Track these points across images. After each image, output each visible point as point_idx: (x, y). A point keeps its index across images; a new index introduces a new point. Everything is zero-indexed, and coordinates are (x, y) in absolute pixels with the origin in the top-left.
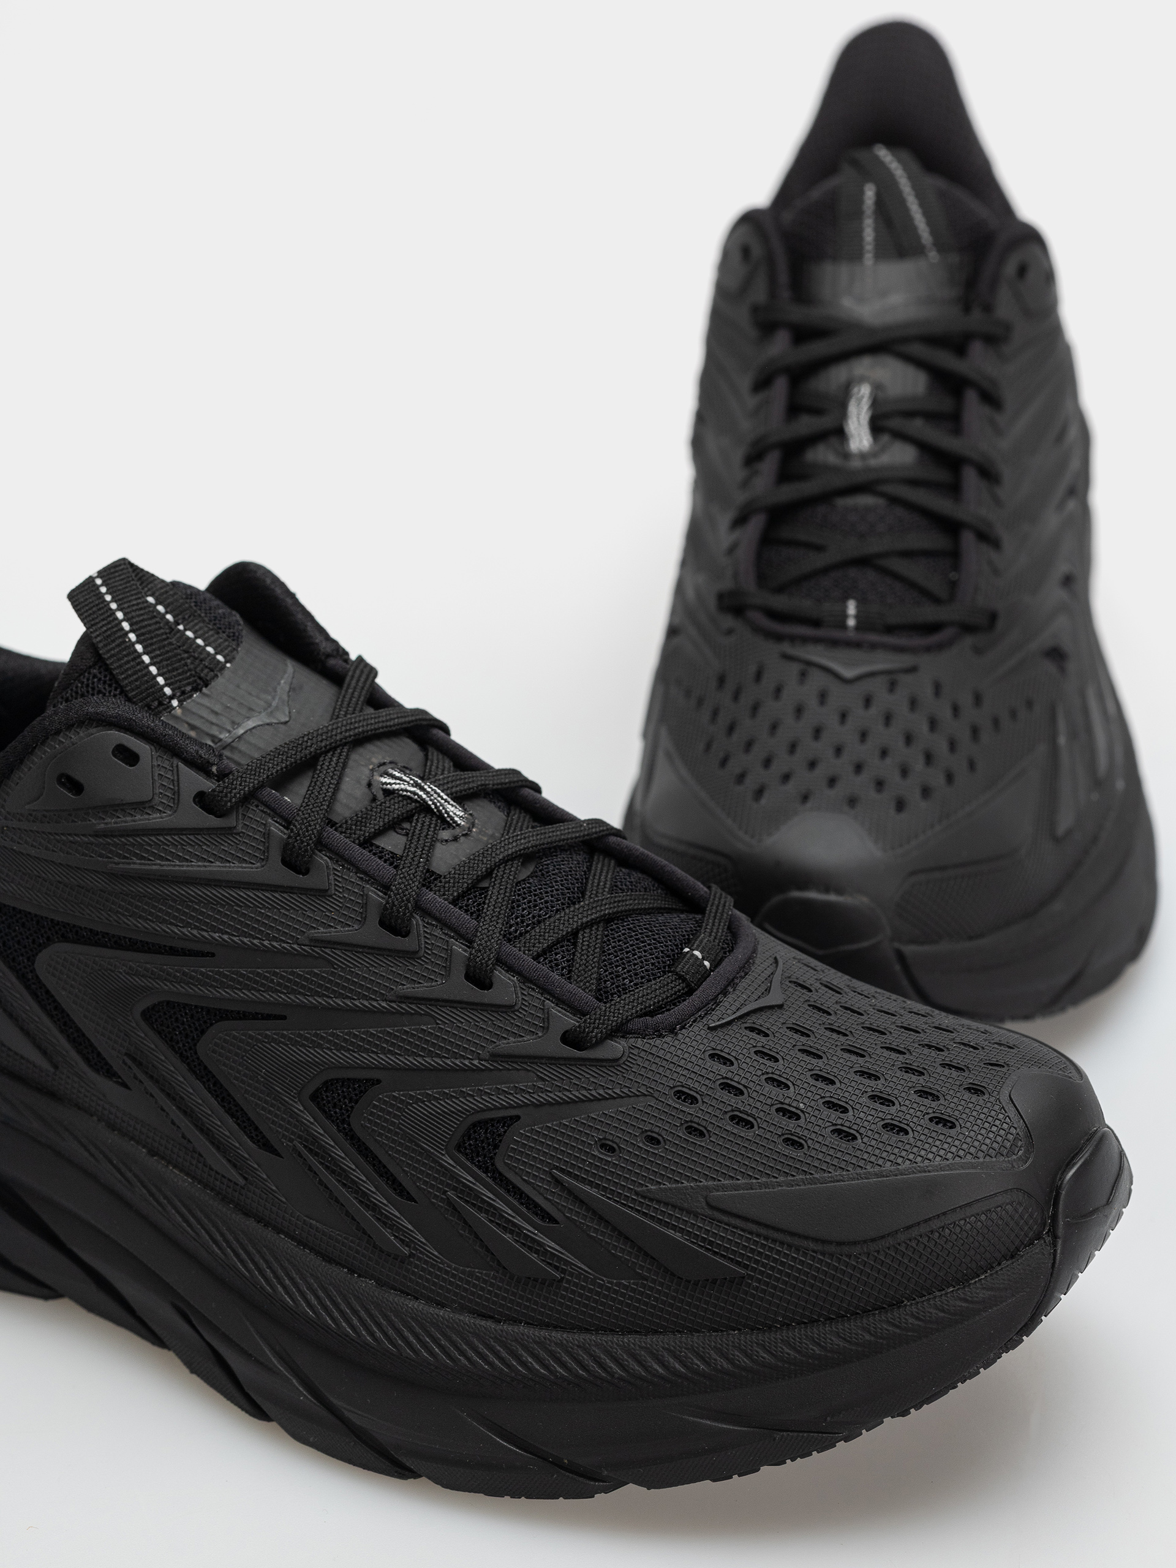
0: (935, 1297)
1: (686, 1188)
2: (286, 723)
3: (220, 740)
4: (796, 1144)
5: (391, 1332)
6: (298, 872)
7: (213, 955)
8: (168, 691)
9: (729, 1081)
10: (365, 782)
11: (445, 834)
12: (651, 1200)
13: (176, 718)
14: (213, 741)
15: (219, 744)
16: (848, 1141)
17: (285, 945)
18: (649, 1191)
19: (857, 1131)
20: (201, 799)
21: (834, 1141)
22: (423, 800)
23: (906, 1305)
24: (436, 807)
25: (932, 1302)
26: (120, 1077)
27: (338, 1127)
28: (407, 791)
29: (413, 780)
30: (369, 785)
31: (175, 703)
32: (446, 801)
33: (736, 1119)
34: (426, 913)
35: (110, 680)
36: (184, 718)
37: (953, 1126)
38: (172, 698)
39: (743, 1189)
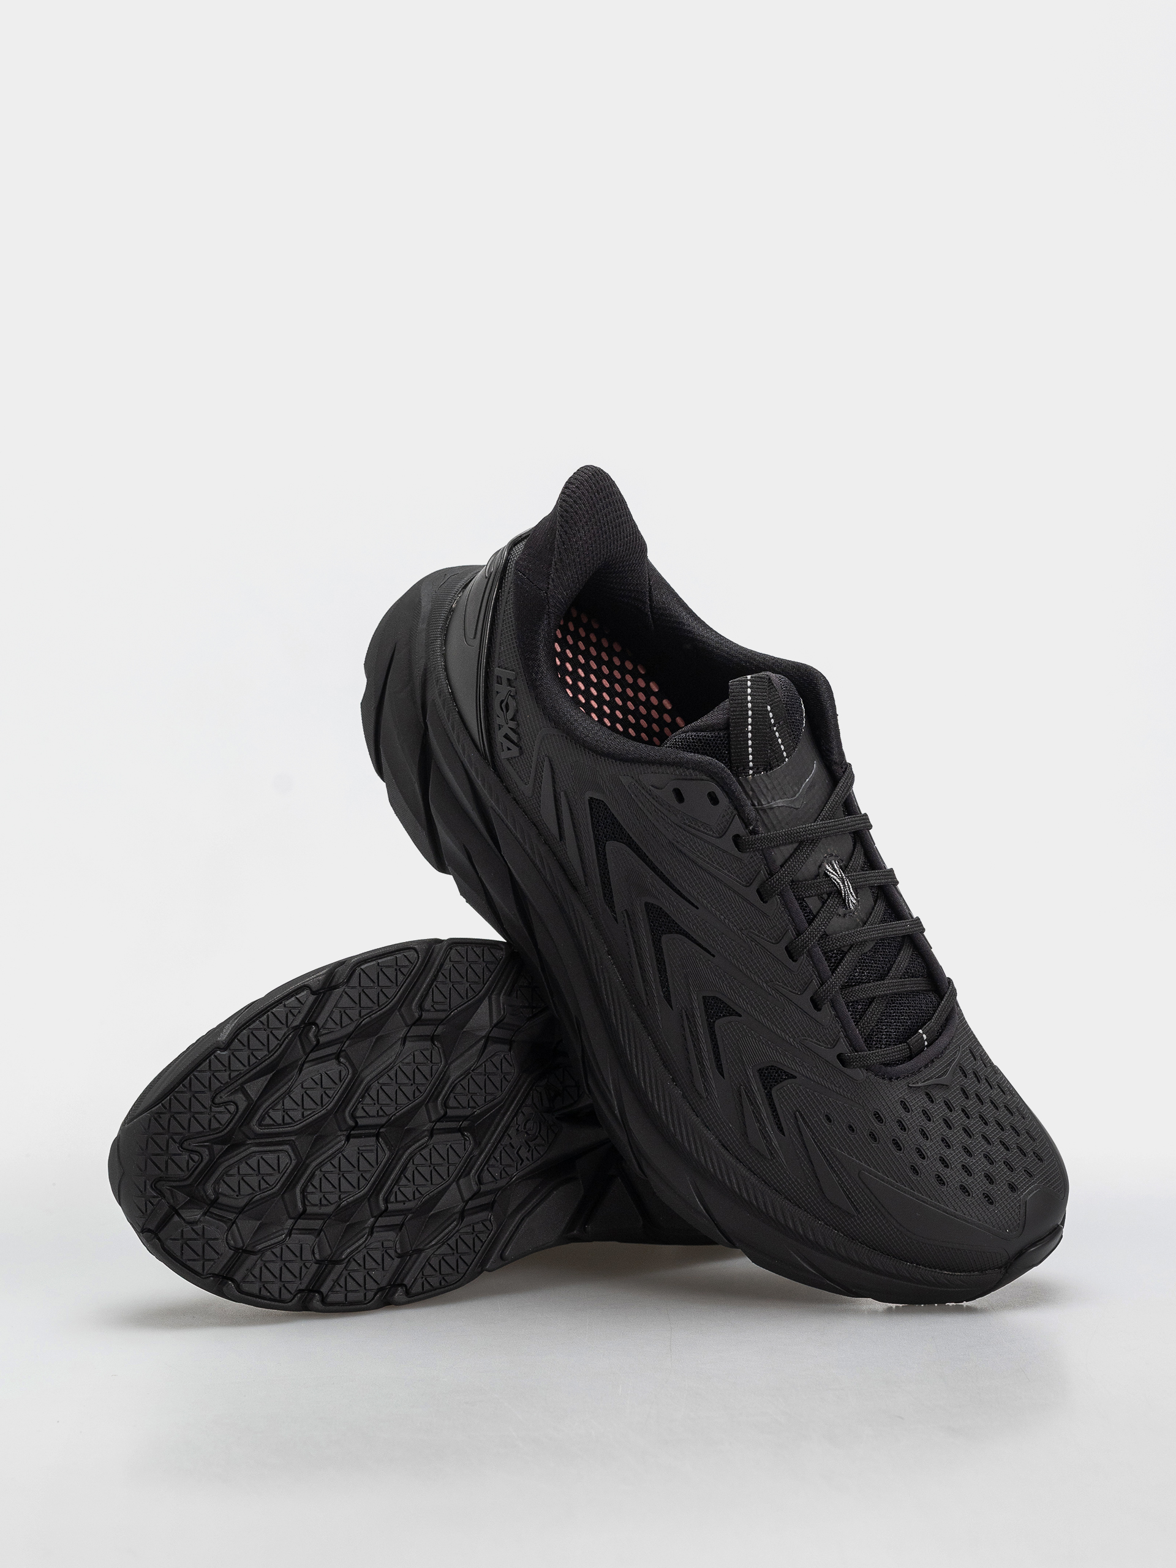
0: (936, 1272)
1: (853, 1161)
2: (797, 809)
3: (762, 805)
4: (915, 1171)
5: (676, 1122)
6: (762, 900)
7: (697, 908)
8: (751, 764)
9: (902, 1121)
10: (818, 864)
11: (841, 911)
12: (834, 1156)
13: (747, 780)
14: (758, 803)
15: (760, 807)
16: (940, 1183)
17: (735, 928)
18: (836, 1151)
19: (947, 1182)
20: (736, 839)
21: (933, 1180)
22: (841, 889)
23: (920, 1268)
24: (845, 895)
25: (933, 1273)
26: (615, 914)
27: (708, 1018)
28: (835, 880)
29: (842, 875)
30: (820, 866)
31: (751, 772)
32: (851, 893)
33: (896, 1143)
34: (810, 955)
35: (727, 744)
36: (751, 783)
37: (992, 1203)
38: (751, 768)
39: (879, 1179)
